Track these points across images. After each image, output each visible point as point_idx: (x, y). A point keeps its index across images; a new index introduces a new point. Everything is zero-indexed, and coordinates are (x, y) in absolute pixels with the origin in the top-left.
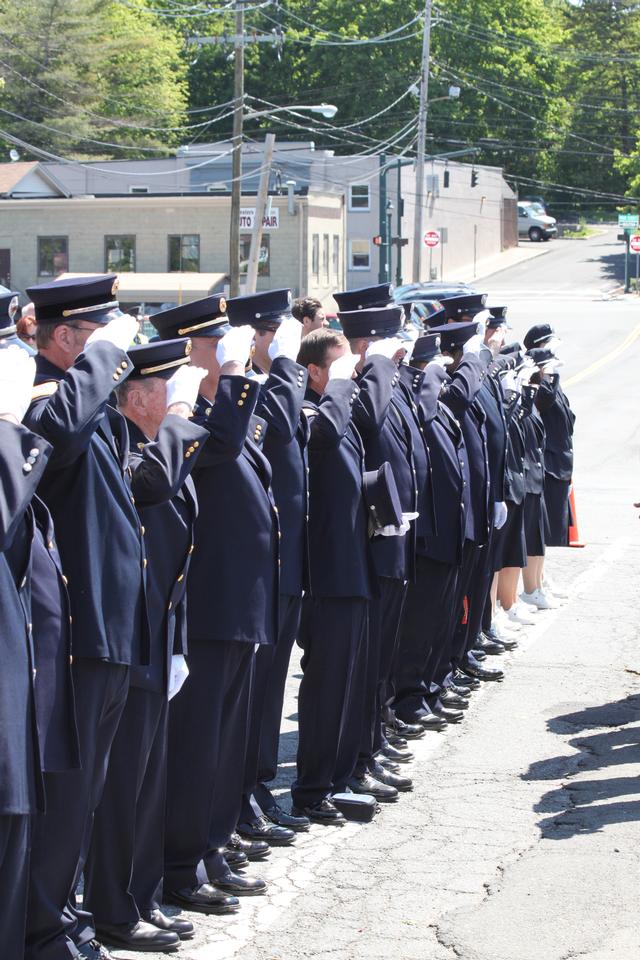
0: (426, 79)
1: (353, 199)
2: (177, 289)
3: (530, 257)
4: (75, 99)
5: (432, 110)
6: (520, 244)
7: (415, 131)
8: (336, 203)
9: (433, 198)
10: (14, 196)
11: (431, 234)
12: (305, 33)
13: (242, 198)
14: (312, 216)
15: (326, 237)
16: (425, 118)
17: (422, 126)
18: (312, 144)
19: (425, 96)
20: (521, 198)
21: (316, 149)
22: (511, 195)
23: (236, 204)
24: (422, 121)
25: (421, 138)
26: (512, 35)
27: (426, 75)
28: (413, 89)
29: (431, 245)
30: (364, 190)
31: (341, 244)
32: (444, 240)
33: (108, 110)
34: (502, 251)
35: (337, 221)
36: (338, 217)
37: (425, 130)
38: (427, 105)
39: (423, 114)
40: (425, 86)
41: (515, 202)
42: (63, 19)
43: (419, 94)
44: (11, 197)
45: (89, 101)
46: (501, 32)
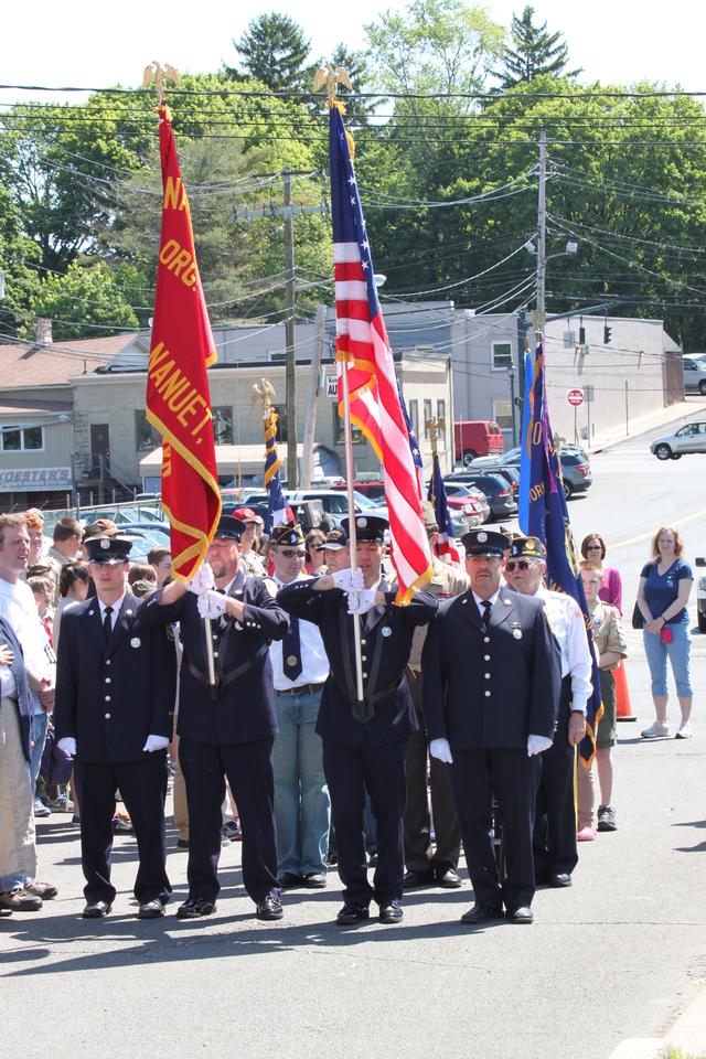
0: (543, 236)
1: (495, 358)
2: (237, 461)
3: (692, 412)
4: (227, 260)
5: (551, 266)
6: (686, 398)
7: (533, 289)
8: (440, 367)
9: (582, 355)
10: (113, 369)
11: (575, 392)
12: (476, 183)
13: (297, 367)
14: (408, 382)
15: (428, 402)
16: (543, 275)
17: (541, 283)
18: (452, 303)
19: (542, 252)
20: (686, 351)
21: (456, 308)
22: (673, 347)
23: (290, 375)
24: (541, 278)
25: (541, 295)
26: (690, 179)
27: (543, 231)
28: (529, 245)
29: (575, 404)
30: (505, 349)
31: (447, 409)
32: (589, 398)
33: (266, 270)
34: (665, 406)
35: (444, 385)
36: (444, 382)
37: (543, 288)
38: (545, 262)
39: (541, 271)
40: (542, 243)
41: (679, 354)
42: (213, 177)
43: (536, 250)
44: (110, 371)
45: (243, 262)
46: (678, 175)
